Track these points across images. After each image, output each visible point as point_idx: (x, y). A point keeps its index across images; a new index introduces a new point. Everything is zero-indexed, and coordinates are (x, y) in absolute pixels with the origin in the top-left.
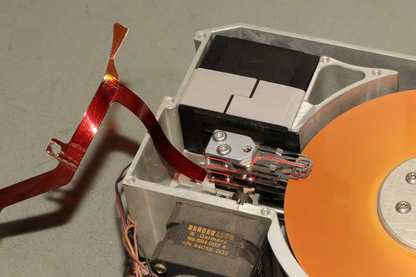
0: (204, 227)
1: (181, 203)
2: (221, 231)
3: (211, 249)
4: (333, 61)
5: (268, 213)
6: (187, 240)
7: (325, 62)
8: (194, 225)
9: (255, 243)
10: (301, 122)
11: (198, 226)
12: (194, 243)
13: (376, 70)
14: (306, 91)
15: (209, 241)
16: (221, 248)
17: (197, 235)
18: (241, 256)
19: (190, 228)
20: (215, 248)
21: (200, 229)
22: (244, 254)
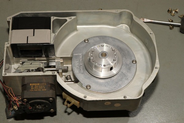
0: (35, 83)
1: (24, 77)
2: (41, 83)
3: (40, 90)
4: (55, 18)
5: (54, 73)
6: (31, 89)
7: (53, 19)
8: (31, 83)
9: (53, 84)
10: (53, 40)
11: (33, 83)
12: (34, 89)
13: (70, 18)
14: (50, 29)
15: (38, 87)
16: (43, 89)
17: (34, 86)
18: (50, 89)
19: (31, 84)
20: (41, 89)
21: (34, 84)
22: (51, 88)
